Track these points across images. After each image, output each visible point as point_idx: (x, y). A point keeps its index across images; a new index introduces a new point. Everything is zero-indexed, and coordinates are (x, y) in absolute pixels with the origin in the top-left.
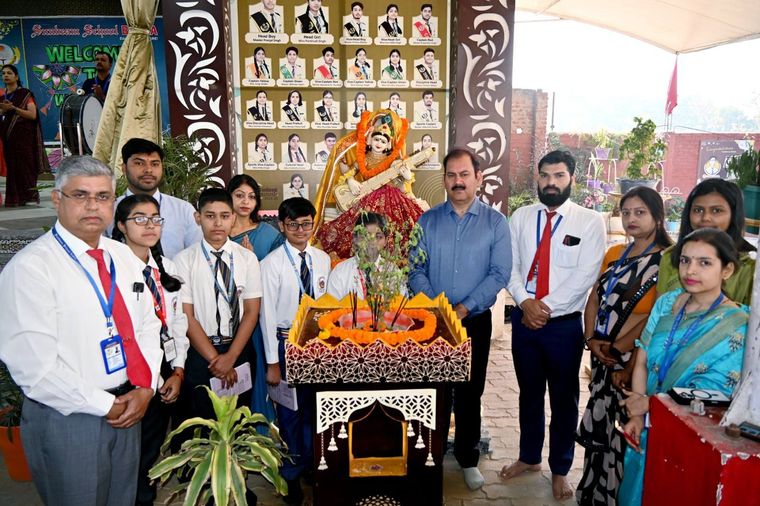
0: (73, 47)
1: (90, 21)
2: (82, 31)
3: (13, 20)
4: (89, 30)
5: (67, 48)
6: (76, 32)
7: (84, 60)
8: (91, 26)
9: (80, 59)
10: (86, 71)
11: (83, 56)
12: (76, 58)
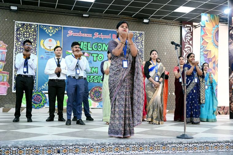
0: (88, 43)
1: (97, 31)
2: (93, 35)
3: (58, 27)
4: (97, 35)
5: (85, 43)
6: (90, 35)
7: (93, 49)
8: (98, 33)
9: (91, 49)
10: (93, 55)
11: (92, 48)
12: (89, 49)
